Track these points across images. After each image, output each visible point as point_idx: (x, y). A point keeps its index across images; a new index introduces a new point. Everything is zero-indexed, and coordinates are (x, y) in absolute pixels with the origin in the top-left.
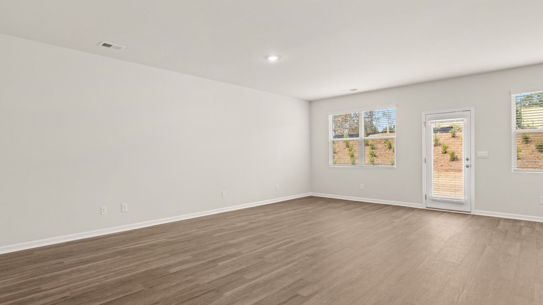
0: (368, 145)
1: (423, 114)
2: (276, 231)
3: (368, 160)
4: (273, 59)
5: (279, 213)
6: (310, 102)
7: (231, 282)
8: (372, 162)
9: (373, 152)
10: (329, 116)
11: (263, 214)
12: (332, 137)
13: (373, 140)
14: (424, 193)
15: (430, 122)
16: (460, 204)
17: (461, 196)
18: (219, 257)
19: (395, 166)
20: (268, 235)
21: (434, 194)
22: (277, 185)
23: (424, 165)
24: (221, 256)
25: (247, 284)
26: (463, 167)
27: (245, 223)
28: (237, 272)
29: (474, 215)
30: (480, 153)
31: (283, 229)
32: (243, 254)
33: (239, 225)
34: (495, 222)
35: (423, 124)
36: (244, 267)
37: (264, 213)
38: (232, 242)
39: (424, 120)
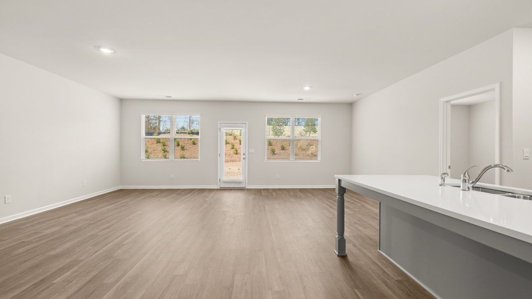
0: (160, 143)
1: (219, 123)
2: (107, 228)
3: (161, 154)
4: (106, 51)
5: (96, 210)
6: (122, 101)
7: (91, 294)
8: (165, 157)
9: (165, 148)
10: (142, 115)
11: (74, 215)
12: (144, 134)
13: (163, 139)
14: (219, 178)
15: (223, 128)
16: (240, 183)
17: (240, 178)
18: (49, 274)
19: (199, 159)
20: (99, 234)
21: (225, 178)
22: (84, 182)
23: (219, 158)
24: (51, 272)
25: (115, 288)
26: (242, 159)
27: (57, 228)
28: (90, 281)
29: (247, 189)
30: (252, 151)
31: (112, 225)
32: (82, 261)
33: (47, 232)
34: (259, 192)
35: (219, 130)
36: (97, 273)
37: (76, 213)
38: (53, 253)
39: (219, 127)
